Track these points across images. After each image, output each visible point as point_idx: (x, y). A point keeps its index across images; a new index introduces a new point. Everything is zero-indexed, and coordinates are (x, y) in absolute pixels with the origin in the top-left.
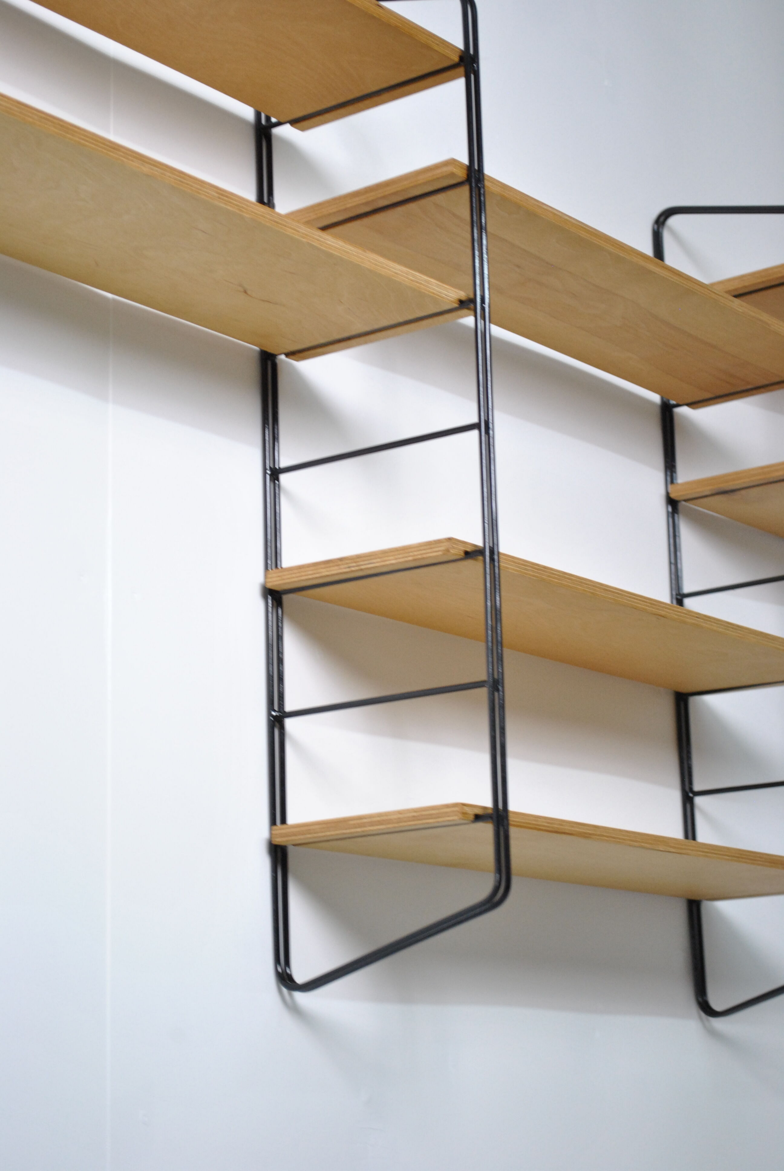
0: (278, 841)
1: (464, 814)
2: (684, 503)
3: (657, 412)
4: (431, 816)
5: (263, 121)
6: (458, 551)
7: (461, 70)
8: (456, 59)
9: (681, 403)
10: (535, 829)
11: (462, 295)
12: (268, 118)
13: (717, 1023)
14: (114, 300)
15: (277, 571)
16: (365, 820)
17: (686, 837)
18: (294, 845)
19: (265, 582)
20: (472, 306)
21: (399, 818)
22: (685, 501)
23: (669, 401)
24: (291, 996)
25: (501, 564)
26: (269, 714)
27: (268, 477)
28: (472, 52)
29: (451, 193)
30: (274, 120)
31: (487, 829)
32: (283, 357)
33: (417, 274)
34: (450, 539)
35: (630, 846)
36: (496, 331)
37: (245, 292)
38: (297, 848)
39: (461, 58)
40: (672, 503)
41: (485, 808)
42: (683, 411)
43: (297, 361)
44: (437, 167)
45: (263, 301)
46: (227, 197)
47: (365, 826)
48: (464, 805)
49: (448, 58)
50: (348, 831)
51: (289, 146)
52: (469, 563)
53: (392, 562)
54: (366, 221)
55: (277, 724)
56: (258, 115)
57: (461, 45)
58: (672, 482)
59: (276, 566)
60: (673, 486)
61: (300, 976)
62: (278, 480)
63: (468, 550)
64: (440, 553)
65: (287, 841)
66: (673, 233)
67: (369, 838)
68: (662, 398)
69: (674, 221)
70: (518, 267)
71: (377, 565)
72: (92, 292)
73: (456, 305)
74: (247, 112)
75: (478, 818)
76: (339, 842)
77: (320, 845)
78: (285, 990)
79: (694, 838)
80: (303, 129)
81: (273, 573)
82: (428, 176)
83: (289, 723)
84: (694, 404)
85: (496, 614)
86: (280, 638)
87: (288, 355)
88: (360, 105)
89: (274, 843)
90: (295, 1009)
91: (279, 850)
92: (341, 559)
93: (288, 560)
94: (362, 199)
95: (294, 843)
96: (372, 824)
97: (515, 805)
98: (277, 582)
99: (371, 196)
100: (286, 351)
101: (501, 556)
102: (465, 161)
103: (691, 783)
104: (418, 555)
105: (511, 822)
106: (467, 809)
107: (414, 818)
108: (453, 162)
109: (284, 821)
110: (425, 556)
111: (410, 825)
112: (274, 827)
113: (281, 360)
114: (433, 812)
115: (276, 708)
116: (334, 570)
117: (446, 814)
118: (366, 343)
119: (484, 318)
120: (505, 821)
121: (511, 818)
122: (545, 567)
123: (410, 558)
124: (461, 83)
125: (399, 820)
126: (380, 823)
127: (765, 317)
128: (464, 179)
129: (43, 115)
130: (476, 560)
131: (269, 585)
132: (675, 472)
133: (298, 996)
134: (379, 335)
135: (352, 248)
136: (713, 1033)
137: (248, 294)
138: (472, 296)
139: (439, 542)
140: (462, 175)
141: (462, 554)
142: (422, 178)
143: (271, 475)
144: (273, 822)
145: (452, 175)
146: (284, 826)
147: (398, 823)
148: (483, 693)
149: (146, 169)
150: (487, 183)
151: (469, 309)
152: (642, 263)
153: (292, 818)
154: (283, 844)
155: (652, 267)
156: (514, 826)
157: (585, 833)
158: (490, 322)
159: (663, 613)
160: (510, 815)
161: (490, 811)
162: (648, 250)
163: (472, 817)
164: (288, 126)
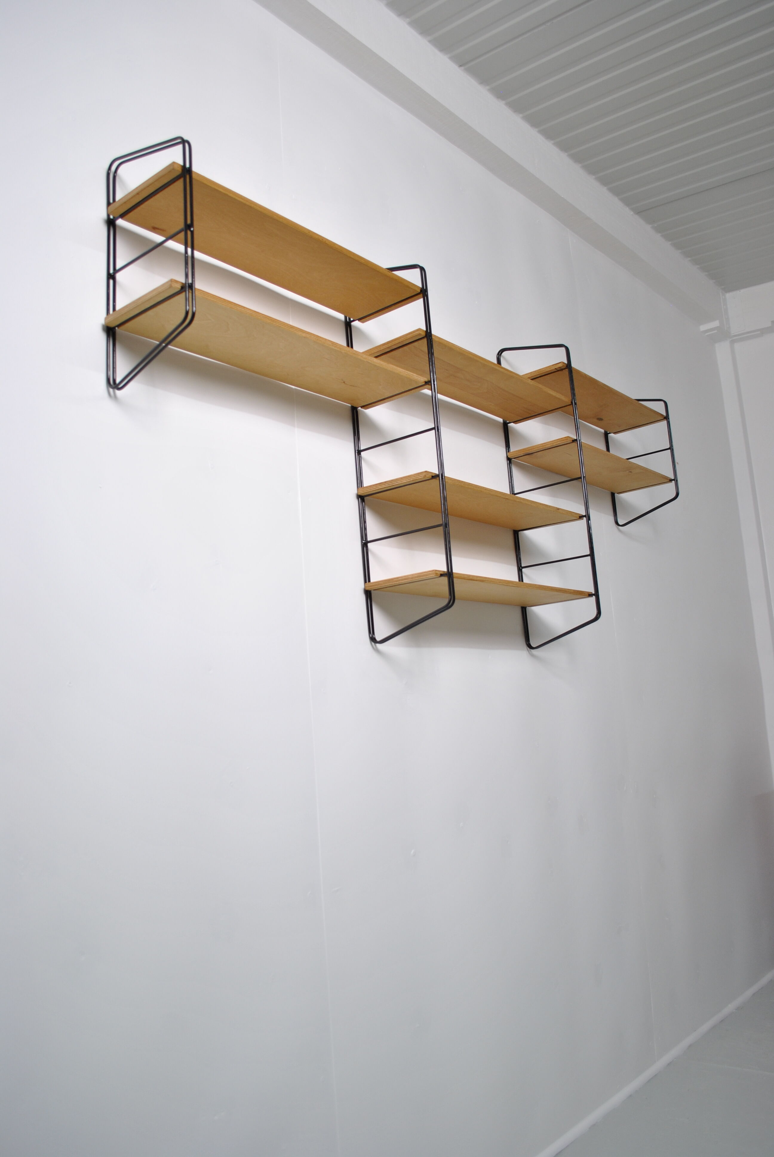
0: (367, 589)
1: (437, 574)
2: (513, 459)
3: (502, 425)
4: (424, 576)
5: (348, 320)
6: (429, 476)
7: (421, 295)
8: (419, 291)
9: (511, 422)
10: (463, 579)
11: (426, 380)
12: (350, 319)
13: (534, 652)
14: (295, 389)
15: (362, 488)
16: (399, 579)
17: (519, 581)
18: (374, 590)
19: (358, 493)
20: (430, 383)
21: (412, 577)
22: (514, 458)
23: (506, 421)
24: (375, 646)
25: (446, 480)
26: (362, 542)
27: (357, 453)
28: (425, 288)
29: (420, 342)
30: (352, 319)
31: (445, 580)
32: (360, 408)
33: (409, 372)
34: (426, 471)
35: (499, 584)
36: (440, 396)
37: (344, 382)
38: (375, 591)
39: (421, 291)
40: (509, 460)
41: (444, 572)
42: (512, 425)
43: (366, 409)
44: (414, 332)
45: (351, 386)
46: (335, 345)
47: (399, 581)
48: (436, 570)
49: (416, 291)
50: (393, 583)
51: (357, 329)
52: (434, 480)
53: (405, 482)
54: (388, 355)
55: (365, 546)
56: (346, 317)
57: (421, 286)
58: (509, 452)
59: (362, 487)
60: (509, 453)
61: (378, 639)
62: (360, 454)
63: (433, 475)
64: (423, 477)
65: (371, 588)
66: (504, 358)
67: (401, 585)
68: (503, 420)
69: (504, 354)
70: (447, 370)
71: (399, 483)
72: (287, 386)
73: (424, 384)
74: (341, 317)
75: (441, 575)
76: (391, 588)
77: (382, 589)
78: (373, 643)
79: (522, 581)
80: (363, 322)
81: (360, 489)
82: (411, 335)
83: (369, 545)
84: (515, 422)
85: (445, 499)
86: (364, 514)
87: (362, 407)
88: (384, 311)
89: (366, 589)
90: (377, 651)
91: (368, 592)
92: (385, 482)
93: (366, 484)
94: (387, 346)
95: (374, 589)
96: (402, 580)
97: (456, 570)
98: (362, 492)
99: (390, 345)
100: (361, 406)
101: (445, 477)
102: (425, 329)
103: (521, 564)
104: (414, 478)
105: (454, 577)
106: (437, 572)
107: (418, 577)
108: (420, 329)
109: (369, 581)
110: (417, 478)
111: (416, 579)
112: (366, 584)
113: (359, 410)
114: (425, 574)
115: (364, 540)
116: (383, 486)
117: (429, 574)
118: (390, 401)
119: (435, 392)
120: (452, 576)
121: (454, 575)
122: (462, 481)
123: (411, 480)
124: (422, 300)
125: (412, 578)
126: (405, 579)
127: (541, 386)
128: (424, 336)
129: (264, 316)
130: (436, 479)
131: (359, 494)
132: (510, 448)
133: (378, 645)
134: (395, 397)
135: (383, 362)
136: (533, 656)
137: (346, 384)
138: (429, 380)
139: (422, 473)
140: (424, 334)
141: (431, 477)
142: (409, 336)
143: (358, 453)
144: (365, 582)
145: (420, 334)
146: (369, 583)
147: (412, 579)
148: (441, 529)
149: (304, 335)
150: (433, 337)
151: (429, 385)
152: (493, 366)
153: (373, 580)
154: (369, 590)
155: (497, 368)
156: (455, 578)
157: (482, 580)
158: (437, 393)
159: (507, 498)
160: (454, 574)
161: (446, 572)
162: (495, 362)
163: (439, 575)
164: (357, 321)
